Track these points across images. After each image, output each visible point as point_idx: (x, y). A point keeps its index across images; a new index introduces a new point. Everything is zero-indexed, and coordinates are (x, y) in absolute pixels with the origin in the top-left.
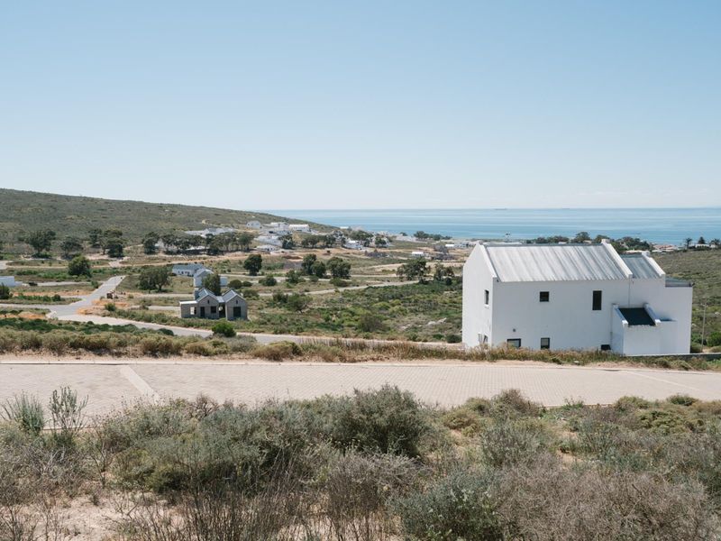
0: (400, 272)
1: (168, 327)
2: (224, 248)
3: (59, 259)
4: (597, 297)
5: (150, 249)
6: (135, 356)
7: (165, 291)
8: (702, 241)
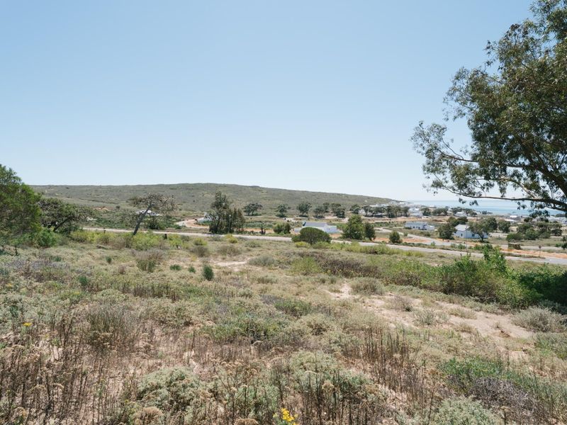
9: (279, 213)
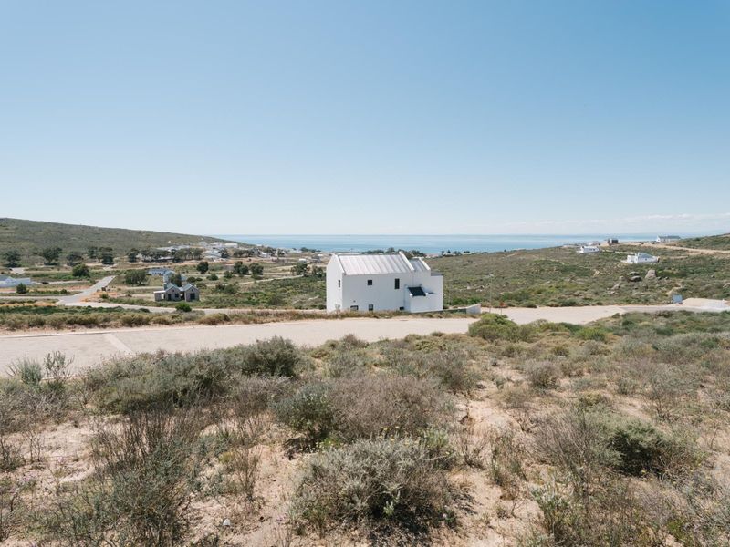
0: (292, 271)
1: (146, 308)
2: (183, 258)
3: (65, 266)
4: (397, 282)
5: (133, 259)
6: (117, 327)
7: (144, 285)
8: (449, 252)
9: (7, 262)
